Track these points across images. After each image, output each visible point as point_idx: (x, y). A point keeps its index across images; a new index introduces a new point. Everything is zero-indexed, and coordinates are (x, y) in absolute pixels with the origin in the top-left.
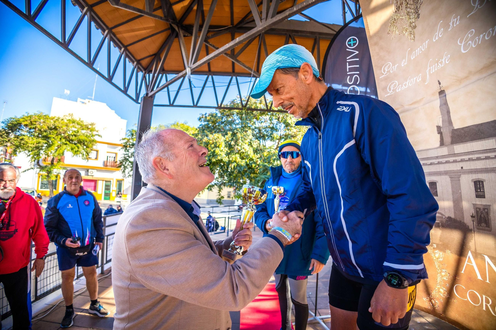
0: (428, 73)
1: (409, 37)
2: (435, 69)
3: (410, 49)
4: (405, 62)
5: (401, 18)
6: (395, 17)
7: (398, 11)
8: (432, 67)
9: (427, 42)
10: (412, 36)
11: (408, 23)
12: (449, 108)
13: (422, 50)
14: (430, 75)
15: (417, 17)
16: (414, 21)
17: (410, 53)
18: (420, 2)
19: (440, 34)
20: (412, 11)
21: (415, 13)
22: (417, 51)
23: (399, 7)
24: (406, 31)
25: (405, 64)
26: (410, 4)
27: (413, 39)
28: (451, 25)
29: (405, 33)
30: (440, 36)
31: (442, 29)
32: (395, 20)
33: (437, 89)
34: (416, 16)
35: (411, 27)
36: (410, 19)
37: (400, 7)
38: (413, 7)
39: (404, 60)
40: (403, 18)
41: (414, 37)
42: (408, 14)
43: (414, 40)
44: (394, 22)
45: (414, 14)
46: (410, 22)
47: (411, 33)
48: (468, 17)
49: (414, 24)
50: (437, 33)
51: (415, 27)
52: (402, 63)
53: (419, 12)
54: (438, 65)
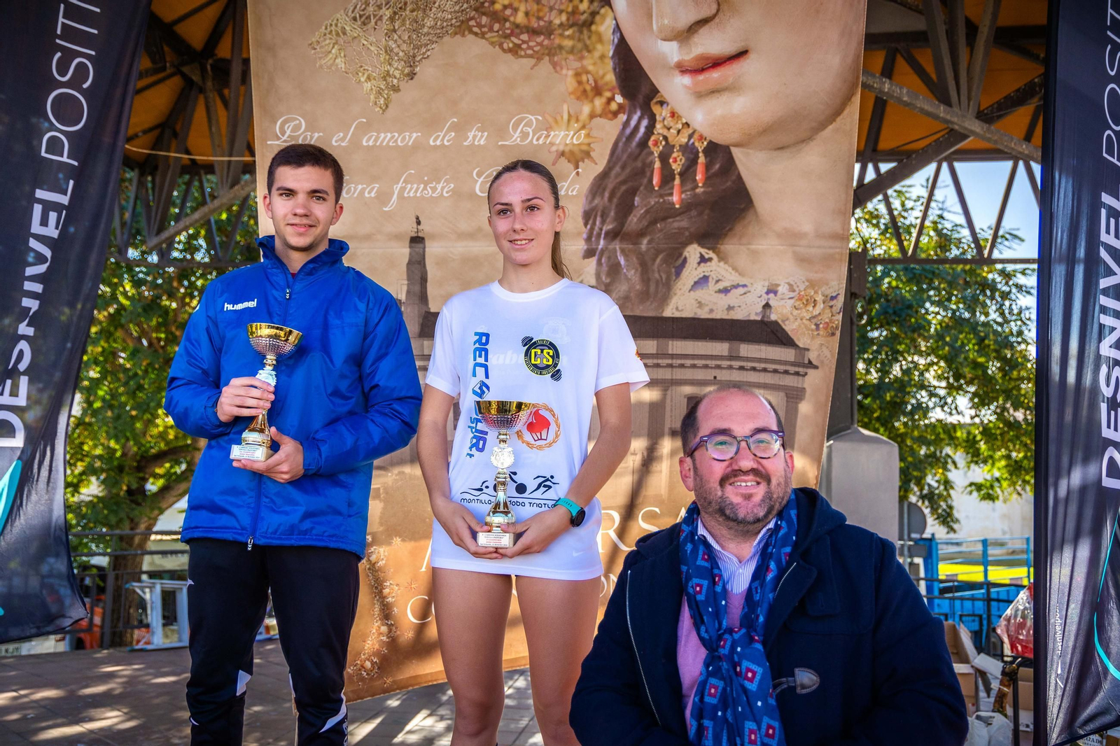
0: (396, 192)
1: (372, 97)
2: (416, 191)
3: (365, 120)
4: (343, 139)
5: (365, 43)
6: (348, 28)
7: (364, 24)
8: (409, 186)
9: (415, 135)
10: (382, 101)
11: (383, 69)
12: (426, 273)
13: (396, 141)
14: (401, 196)
15: (408, 75)
16: (398, 76)
17: (365, 129)
18: (424, 54)
19: (446, 138)
20: (401, 54)
21: (405, 62)
22: (382, 135)
23: (368, 17)
24: (369, 78)
25: (343, 144)
26: (400, 37)
27: (381, 108)
28: (471, 138)
29: (363, 79)
30: (446, 143)
31: (453, 134)
32: (344, 34)
33: (409, 228)
34: (407, 71)
35: (385, 80)
36: (390, 64)
37: (373, 21)
38: (404, 47)
39: (342, 134)
40: (372, 48)
41: (387, 106)
42: (388, 51)
43: (384, 111)
44: (338, 34)
45: (403, 63)
46: (388, 71)
47: (380, 94)
48: (500, 143)
49: (395, 81)
50: (442, 134)
51: (396, 89)
52: (334, 139)
53: (417, 69)
54: (425, 188)
